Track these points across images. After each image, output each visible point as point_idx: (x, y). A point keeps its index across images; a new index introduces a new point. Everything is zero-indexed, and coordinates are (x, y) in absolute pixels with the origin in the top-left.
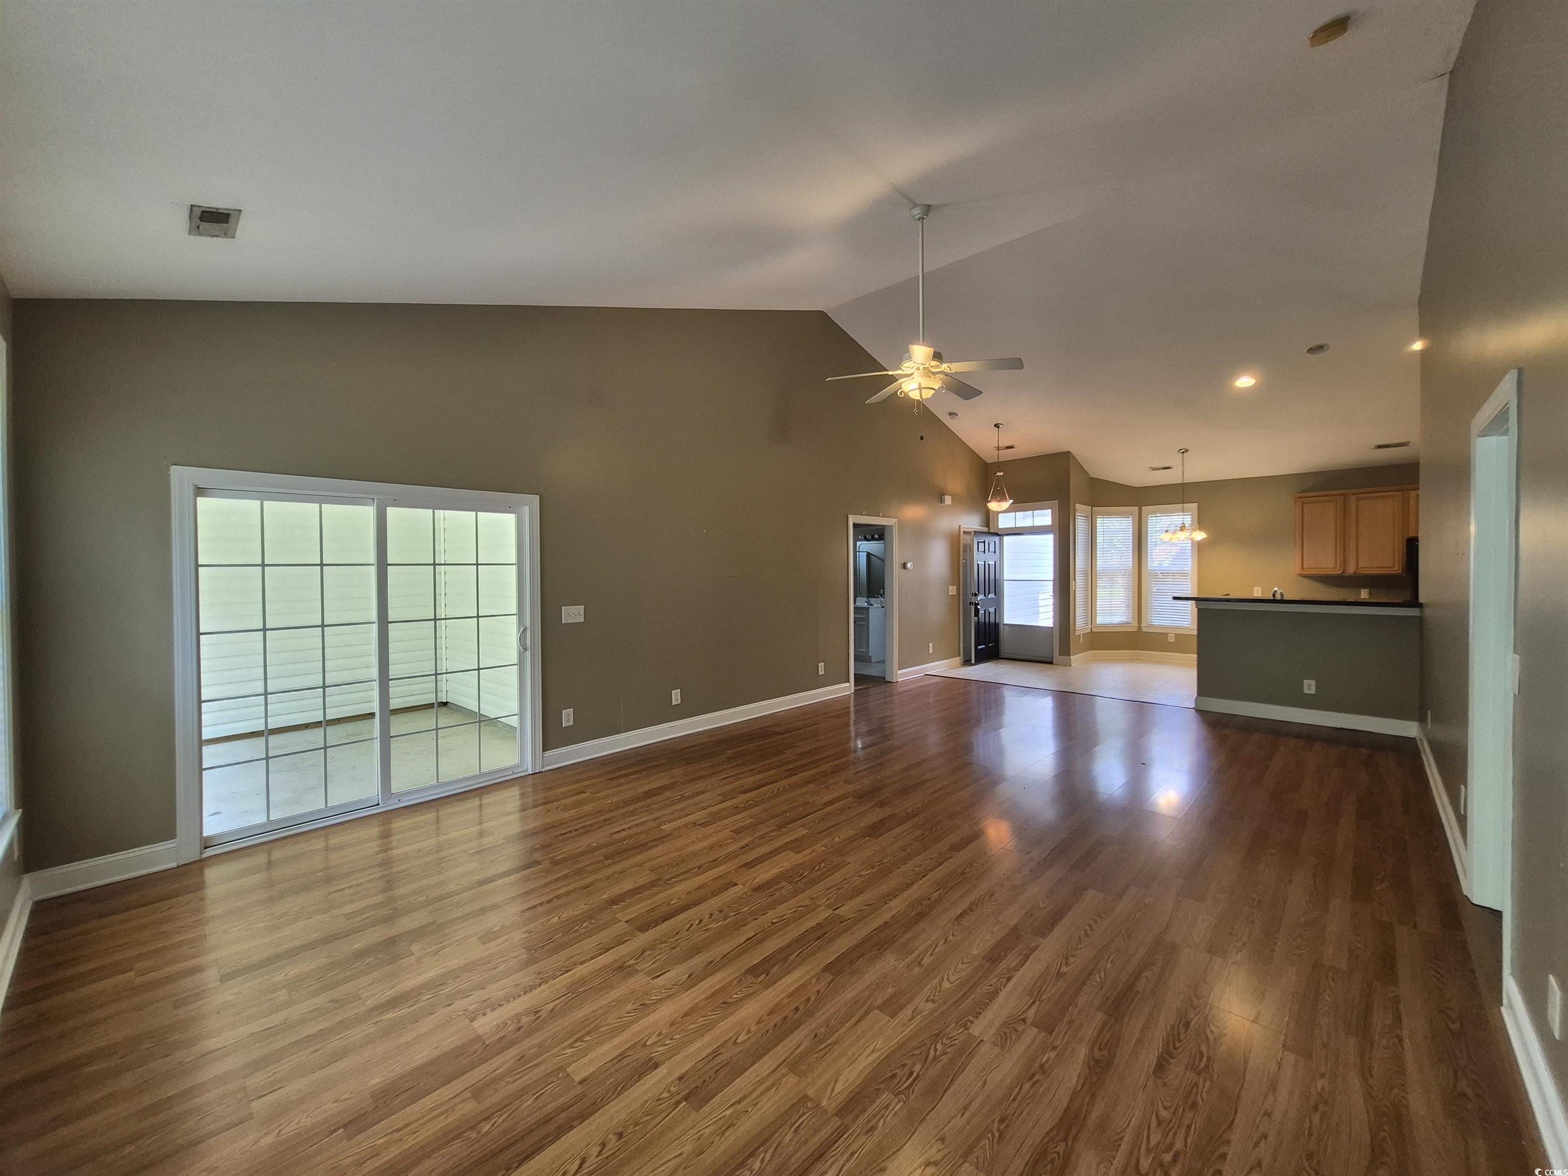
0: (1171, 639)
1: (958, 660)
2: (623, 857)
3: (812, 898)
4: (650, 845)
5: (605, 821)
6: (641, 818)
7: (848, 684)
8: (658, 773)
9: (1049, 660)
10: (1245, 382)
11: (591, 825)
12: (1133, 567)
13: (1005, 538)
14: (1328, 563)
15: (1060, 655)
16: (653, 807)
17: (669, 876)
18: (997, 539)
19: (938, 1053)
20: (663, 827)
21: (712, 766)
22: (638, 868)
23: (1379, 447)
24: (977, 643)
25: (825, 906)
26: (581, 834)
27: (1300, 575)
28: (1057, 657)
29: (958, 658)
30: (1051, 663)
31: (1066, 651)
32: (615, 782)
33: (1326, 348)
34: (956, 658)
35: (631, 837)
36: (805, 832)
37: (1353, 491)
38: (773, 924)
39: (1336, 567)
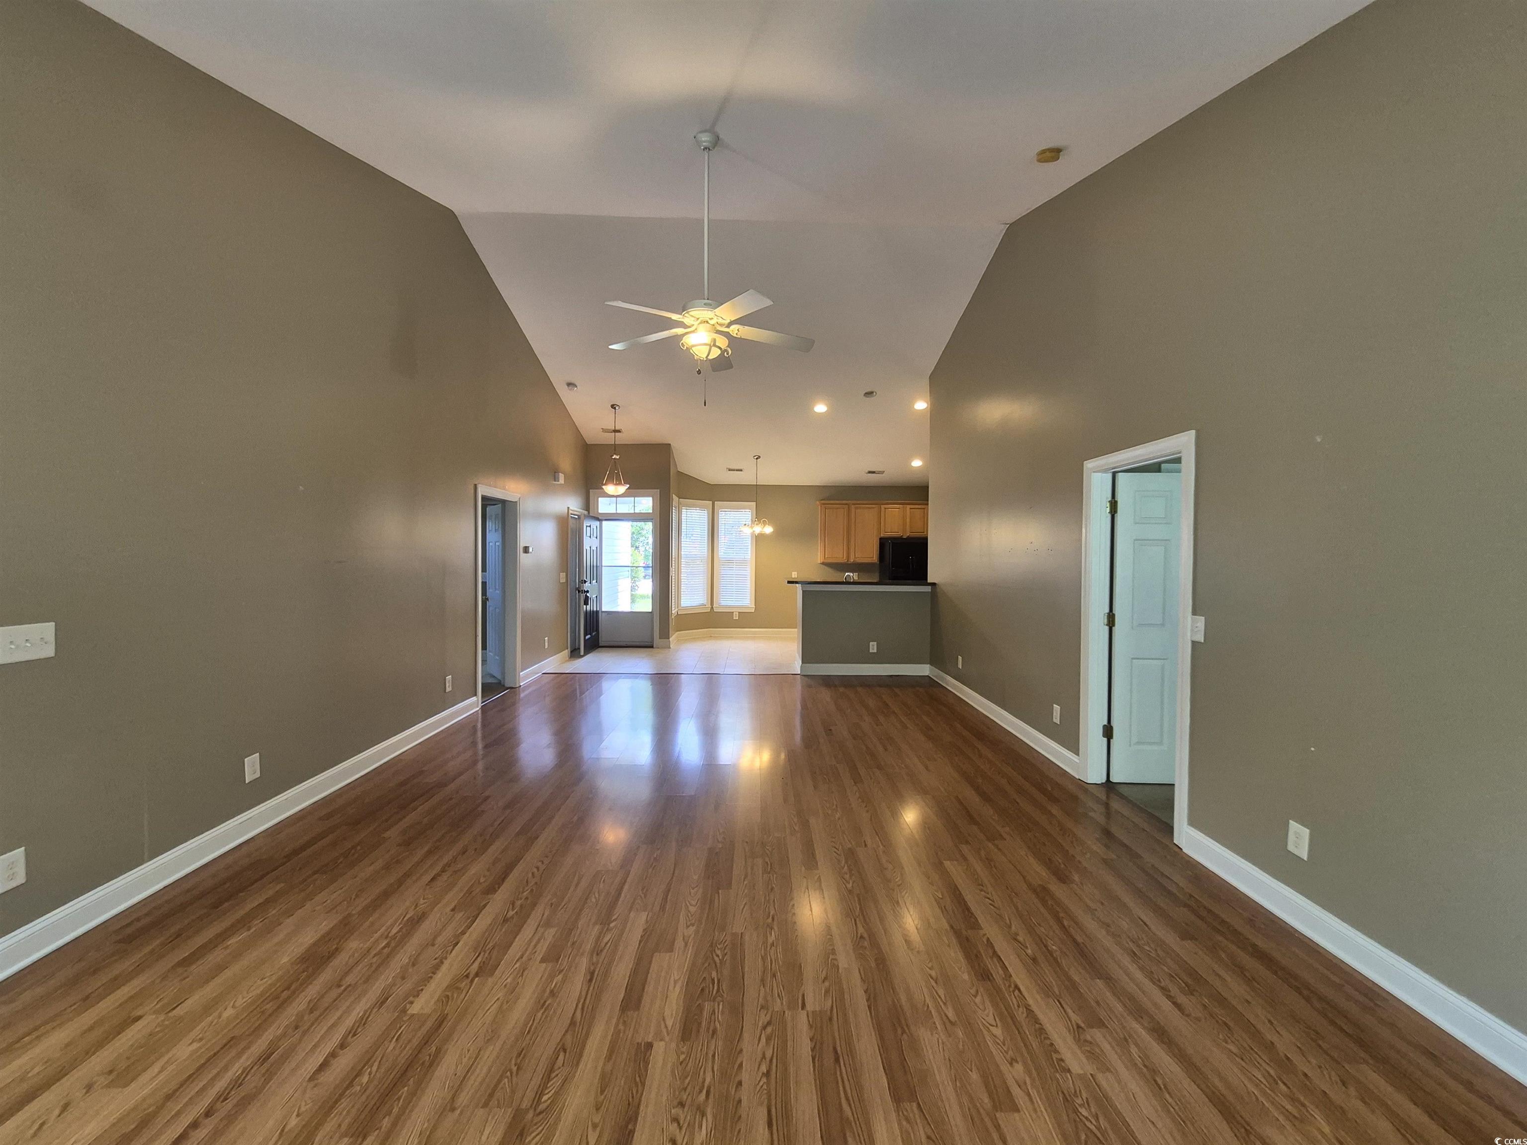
0: (736, 617)
1: (566, 653)
2: (395, 1110)
3: (762, 1007)
4: (425, 1057)
5: (264, 1058)
6: (348, 1011)
7: (474, 699)
8: (289, 913)
9: (649, 644)
10: (821, 408)
11: (237, 1083)
12: (708, 555)
13: (604, 523)
14: (840, 556)
15: (660, 638)
16: (349, 980)
17: (530, 1094)
18: (598, 523)
19: (720, 957)
20: (416, 1008)
21: (387, 867)
22: (452, 1117)
23: (870, 472)
24: (585, 635)
25: (789, 1008)
26: (231, 1118)
27: (823, 563)
28: (657, 641)
29: (566, 651)
30: (652, 647)
31: (665, 634)
32: (198, 969)
33: (875, 394)
34: (564, 652)
35: (367, 1060)
36: (643, 916)
37: (855, 502)
38: (767, 1074)
39: (843, 558)
